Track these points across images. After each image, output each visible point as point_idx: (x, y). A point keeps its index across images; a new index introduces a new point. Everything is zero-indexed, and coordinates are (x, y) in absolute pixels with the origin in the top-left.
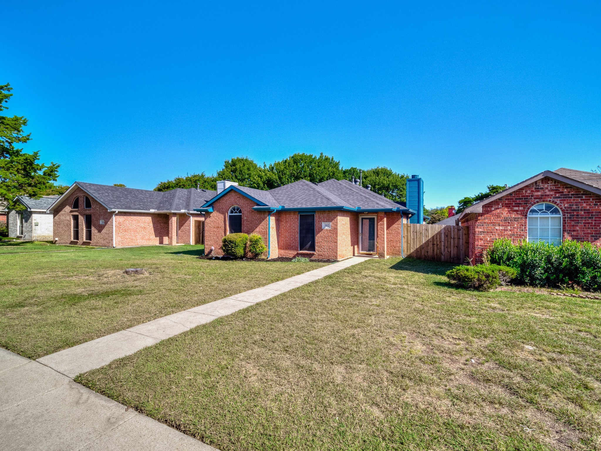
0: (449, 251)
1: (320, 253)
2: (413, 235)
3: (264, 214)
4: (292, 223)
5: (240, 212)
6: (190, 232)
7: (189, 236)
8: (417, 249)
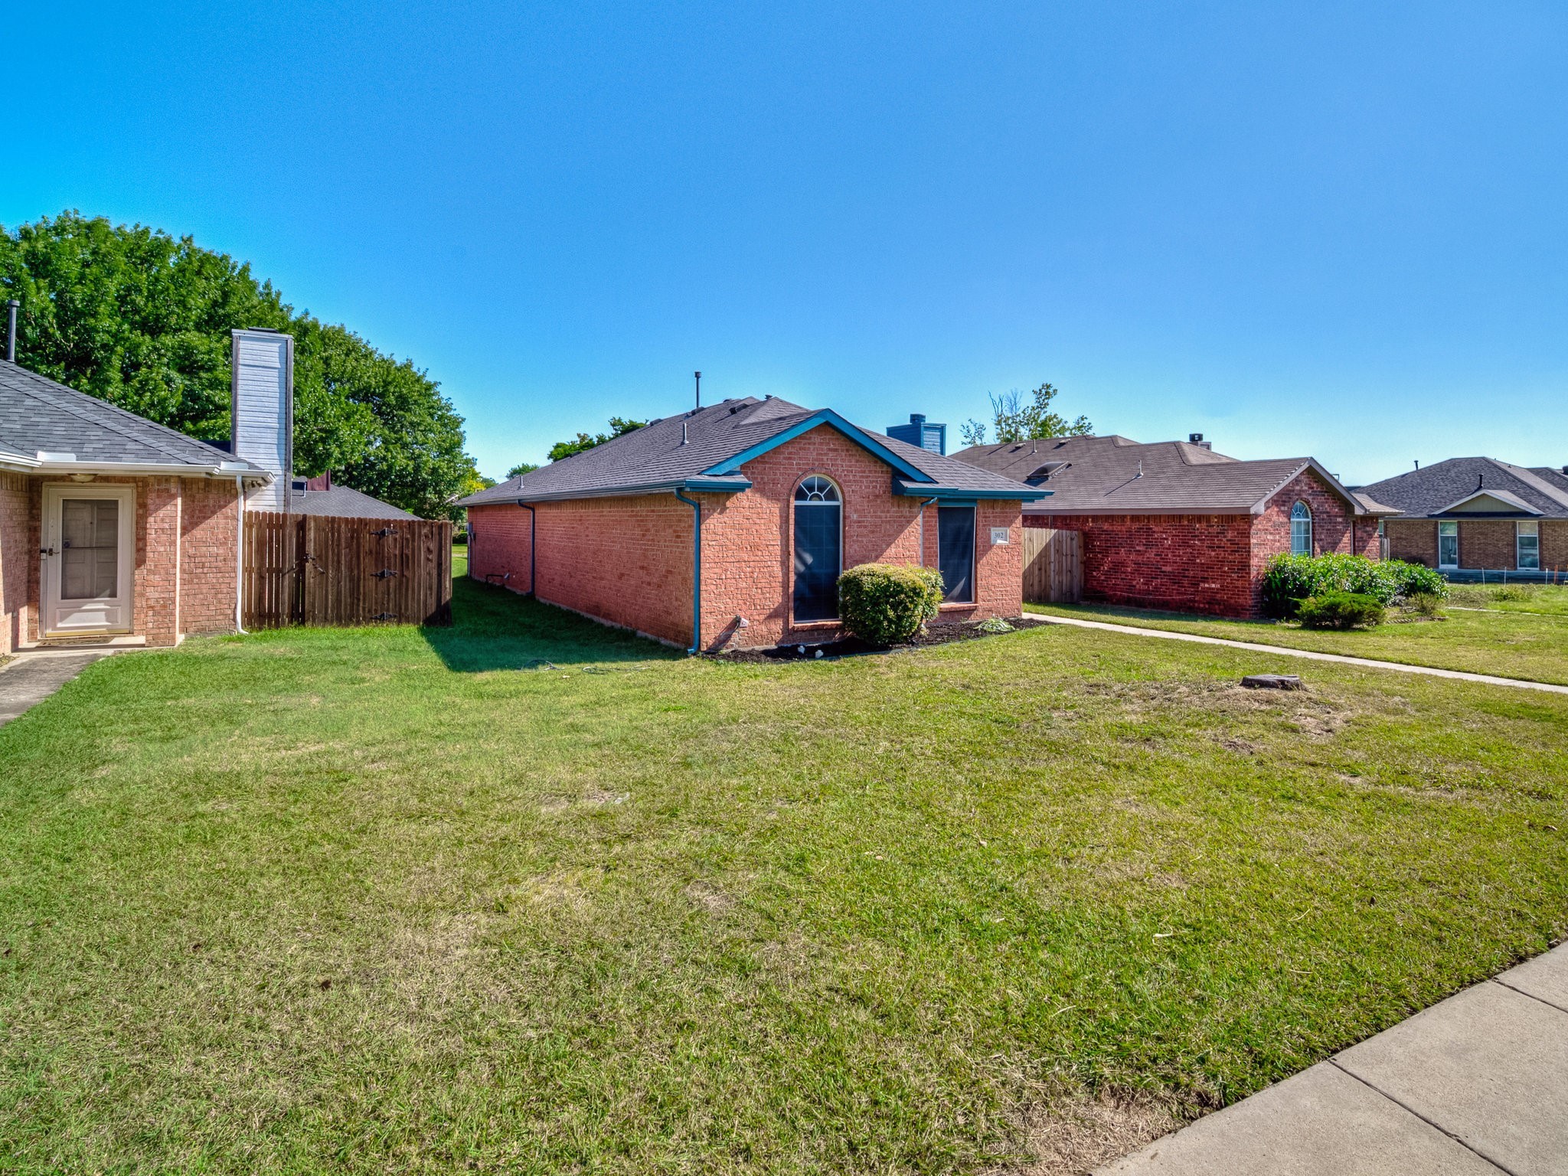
1: (987, 605)
3: (910, 506)
5: (831, 496)
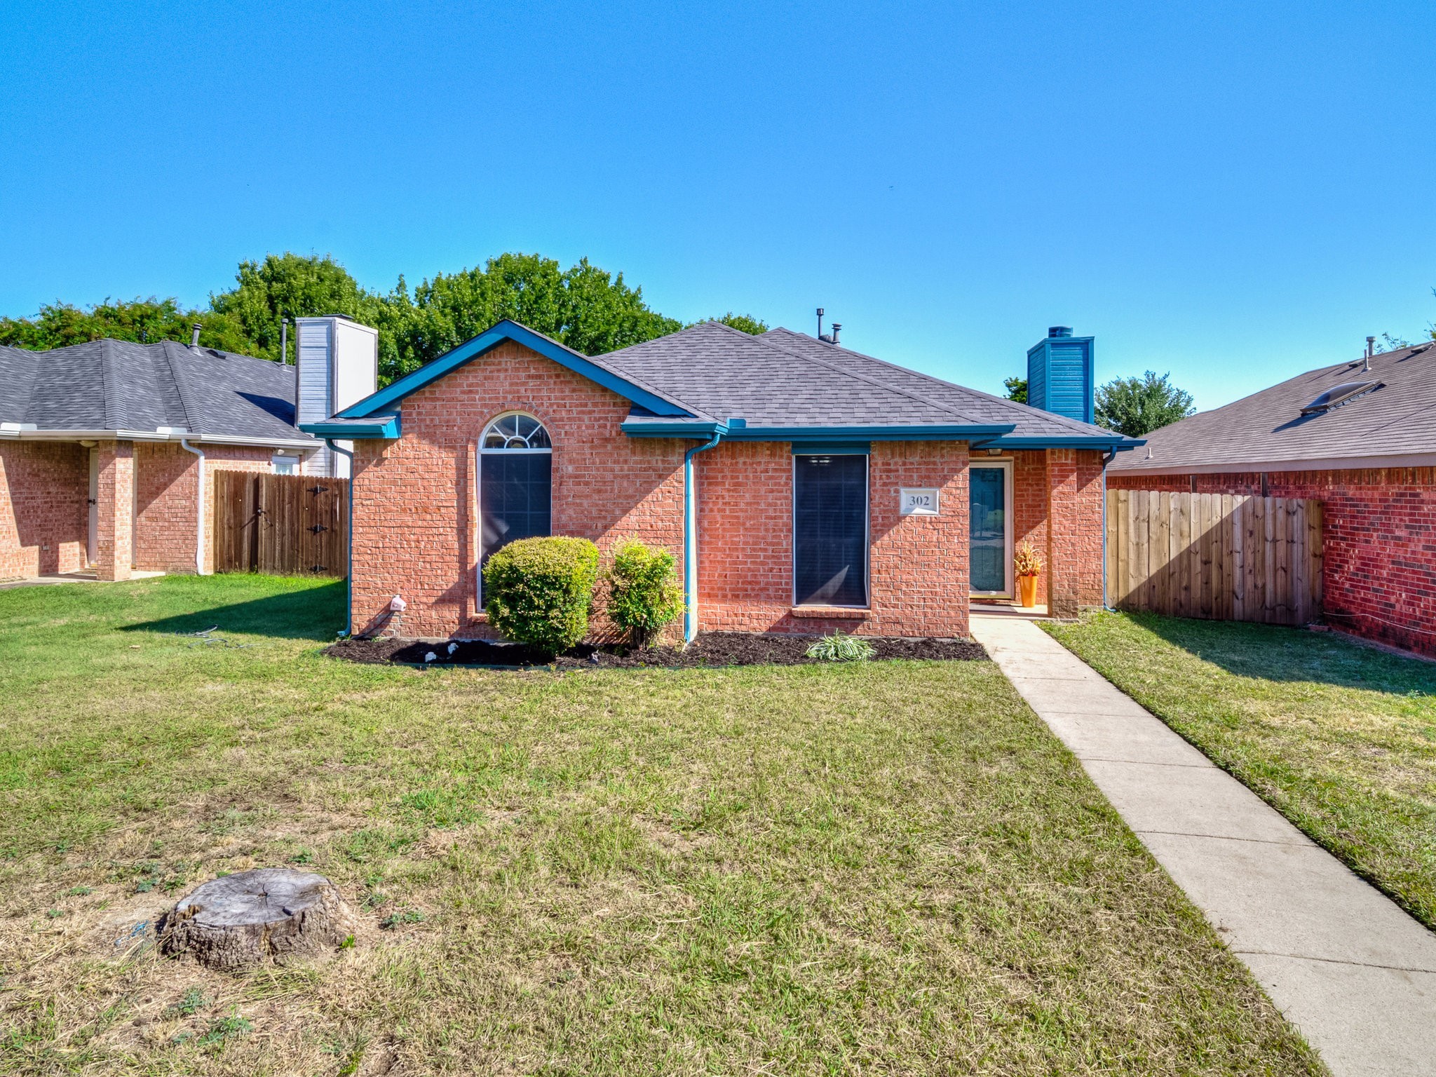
0: (1260, 584)
1: (891, 613)
2: (1138, 529)
3: (664, 454)
4: (763, 489)
5: (540, 441)
6: (196, 520)
7: (190, 538)
8: (1150, 579)
